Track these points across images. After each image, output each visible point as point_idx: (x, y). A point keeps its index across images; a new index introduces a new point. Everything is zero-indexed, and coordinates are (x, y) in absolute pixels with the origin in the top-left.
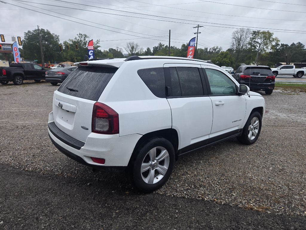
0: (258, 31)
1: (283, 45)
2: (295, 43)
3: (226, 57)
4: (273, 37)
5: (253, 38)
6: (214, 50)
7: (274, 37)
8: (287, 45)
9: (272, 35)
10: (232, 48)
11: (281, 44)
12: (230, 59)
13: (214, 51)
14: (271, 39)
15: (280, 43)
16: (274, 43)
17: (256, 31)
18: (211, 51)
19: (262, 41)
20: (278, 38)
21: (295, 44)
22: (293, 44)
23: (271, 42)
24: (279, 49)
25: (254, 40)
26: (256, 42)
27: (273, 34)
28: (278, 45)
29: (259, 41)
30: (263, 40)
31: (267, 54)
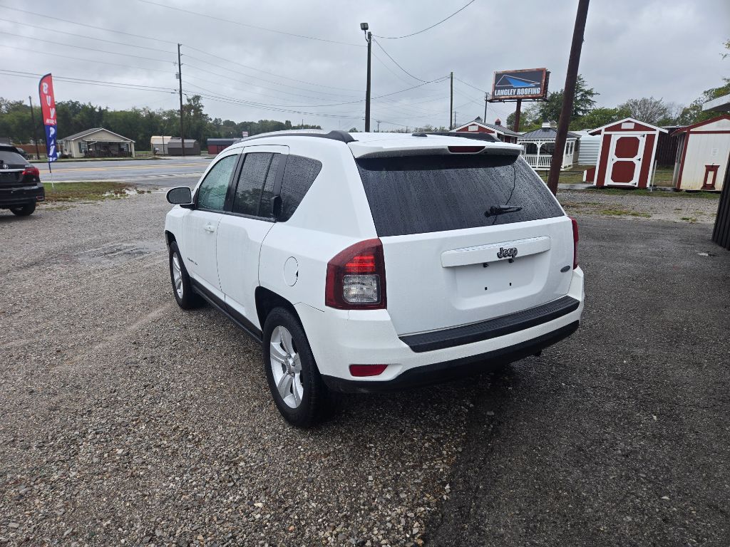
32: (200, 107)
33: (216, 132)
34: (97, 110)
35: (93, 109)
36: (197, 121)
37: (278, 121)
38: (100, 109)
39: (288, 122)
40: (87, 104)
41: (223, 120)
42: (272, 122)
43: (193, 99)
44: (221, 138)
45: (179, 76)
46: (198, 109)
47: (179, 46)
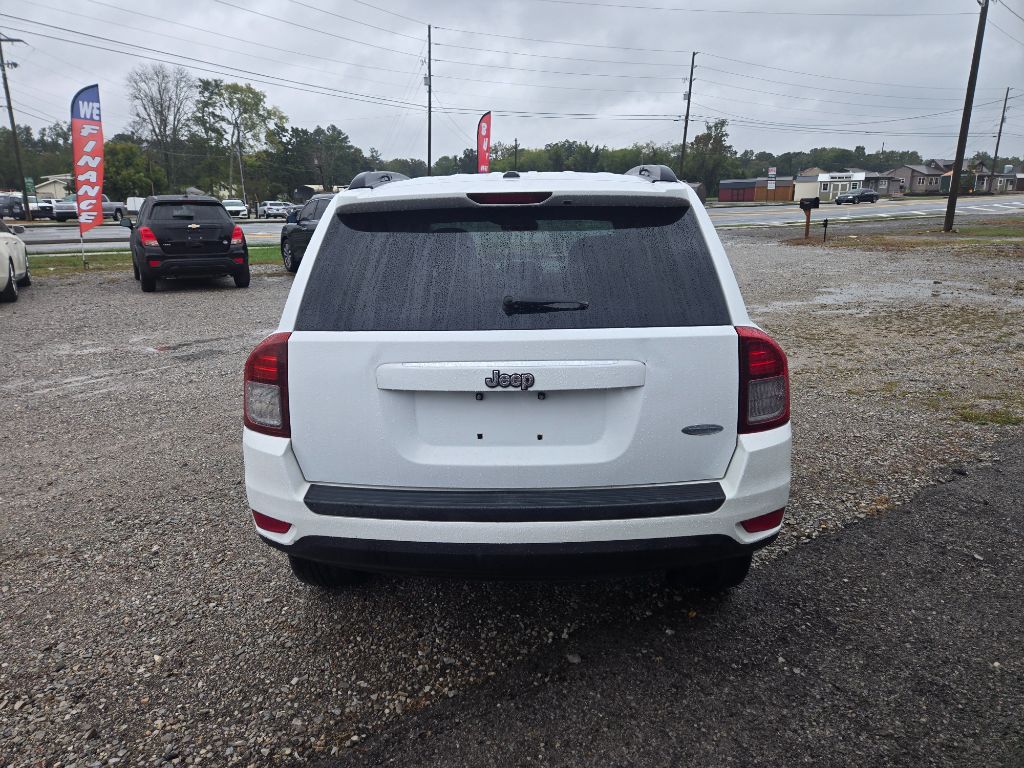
0: (216, 81)
1: (296, 131)
2: (324, 127)
3: (131, 164)
4: (265, 106)
5: (206, 104)
6: (58, 135)
7: (268, 104)
8: (305, 132)
9: (260, 100)
10: (133, 133)
11: (290, 130)
12: (148, 170)
13: (61, 142)
14: (261, 112)
15: (287, 126)
16: (272, 126)
17: (210, 80)
18: (48, 139)
19: (237, 113)
20: (281, 110)
21: (323, 131)
22: (319, 131)
23: (264, 121)
24: (289, 143)
25: (211, 110)
26: (218, 116)
27: (264, 96)
28: (284, 130)
29: (227, 113)
30: (240, 114)
31: (258, 155)
32: (723, 136)
33: (740, 171)
34: (593, 151)
35: (589, 149)
36: (715, 156)
37: (842, 148)
38: (597, 149)
39: (860, 149)
40: (583, 144)
41: (756, 152)
42: (833, 150)
43: (716, 126)
44: (745, 178)
45: (688, 96)
46: (719, 139)
47: (694, 54)
